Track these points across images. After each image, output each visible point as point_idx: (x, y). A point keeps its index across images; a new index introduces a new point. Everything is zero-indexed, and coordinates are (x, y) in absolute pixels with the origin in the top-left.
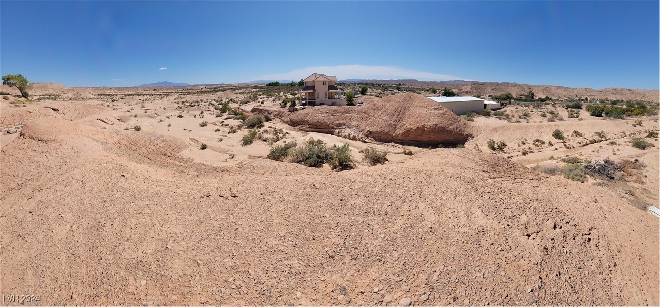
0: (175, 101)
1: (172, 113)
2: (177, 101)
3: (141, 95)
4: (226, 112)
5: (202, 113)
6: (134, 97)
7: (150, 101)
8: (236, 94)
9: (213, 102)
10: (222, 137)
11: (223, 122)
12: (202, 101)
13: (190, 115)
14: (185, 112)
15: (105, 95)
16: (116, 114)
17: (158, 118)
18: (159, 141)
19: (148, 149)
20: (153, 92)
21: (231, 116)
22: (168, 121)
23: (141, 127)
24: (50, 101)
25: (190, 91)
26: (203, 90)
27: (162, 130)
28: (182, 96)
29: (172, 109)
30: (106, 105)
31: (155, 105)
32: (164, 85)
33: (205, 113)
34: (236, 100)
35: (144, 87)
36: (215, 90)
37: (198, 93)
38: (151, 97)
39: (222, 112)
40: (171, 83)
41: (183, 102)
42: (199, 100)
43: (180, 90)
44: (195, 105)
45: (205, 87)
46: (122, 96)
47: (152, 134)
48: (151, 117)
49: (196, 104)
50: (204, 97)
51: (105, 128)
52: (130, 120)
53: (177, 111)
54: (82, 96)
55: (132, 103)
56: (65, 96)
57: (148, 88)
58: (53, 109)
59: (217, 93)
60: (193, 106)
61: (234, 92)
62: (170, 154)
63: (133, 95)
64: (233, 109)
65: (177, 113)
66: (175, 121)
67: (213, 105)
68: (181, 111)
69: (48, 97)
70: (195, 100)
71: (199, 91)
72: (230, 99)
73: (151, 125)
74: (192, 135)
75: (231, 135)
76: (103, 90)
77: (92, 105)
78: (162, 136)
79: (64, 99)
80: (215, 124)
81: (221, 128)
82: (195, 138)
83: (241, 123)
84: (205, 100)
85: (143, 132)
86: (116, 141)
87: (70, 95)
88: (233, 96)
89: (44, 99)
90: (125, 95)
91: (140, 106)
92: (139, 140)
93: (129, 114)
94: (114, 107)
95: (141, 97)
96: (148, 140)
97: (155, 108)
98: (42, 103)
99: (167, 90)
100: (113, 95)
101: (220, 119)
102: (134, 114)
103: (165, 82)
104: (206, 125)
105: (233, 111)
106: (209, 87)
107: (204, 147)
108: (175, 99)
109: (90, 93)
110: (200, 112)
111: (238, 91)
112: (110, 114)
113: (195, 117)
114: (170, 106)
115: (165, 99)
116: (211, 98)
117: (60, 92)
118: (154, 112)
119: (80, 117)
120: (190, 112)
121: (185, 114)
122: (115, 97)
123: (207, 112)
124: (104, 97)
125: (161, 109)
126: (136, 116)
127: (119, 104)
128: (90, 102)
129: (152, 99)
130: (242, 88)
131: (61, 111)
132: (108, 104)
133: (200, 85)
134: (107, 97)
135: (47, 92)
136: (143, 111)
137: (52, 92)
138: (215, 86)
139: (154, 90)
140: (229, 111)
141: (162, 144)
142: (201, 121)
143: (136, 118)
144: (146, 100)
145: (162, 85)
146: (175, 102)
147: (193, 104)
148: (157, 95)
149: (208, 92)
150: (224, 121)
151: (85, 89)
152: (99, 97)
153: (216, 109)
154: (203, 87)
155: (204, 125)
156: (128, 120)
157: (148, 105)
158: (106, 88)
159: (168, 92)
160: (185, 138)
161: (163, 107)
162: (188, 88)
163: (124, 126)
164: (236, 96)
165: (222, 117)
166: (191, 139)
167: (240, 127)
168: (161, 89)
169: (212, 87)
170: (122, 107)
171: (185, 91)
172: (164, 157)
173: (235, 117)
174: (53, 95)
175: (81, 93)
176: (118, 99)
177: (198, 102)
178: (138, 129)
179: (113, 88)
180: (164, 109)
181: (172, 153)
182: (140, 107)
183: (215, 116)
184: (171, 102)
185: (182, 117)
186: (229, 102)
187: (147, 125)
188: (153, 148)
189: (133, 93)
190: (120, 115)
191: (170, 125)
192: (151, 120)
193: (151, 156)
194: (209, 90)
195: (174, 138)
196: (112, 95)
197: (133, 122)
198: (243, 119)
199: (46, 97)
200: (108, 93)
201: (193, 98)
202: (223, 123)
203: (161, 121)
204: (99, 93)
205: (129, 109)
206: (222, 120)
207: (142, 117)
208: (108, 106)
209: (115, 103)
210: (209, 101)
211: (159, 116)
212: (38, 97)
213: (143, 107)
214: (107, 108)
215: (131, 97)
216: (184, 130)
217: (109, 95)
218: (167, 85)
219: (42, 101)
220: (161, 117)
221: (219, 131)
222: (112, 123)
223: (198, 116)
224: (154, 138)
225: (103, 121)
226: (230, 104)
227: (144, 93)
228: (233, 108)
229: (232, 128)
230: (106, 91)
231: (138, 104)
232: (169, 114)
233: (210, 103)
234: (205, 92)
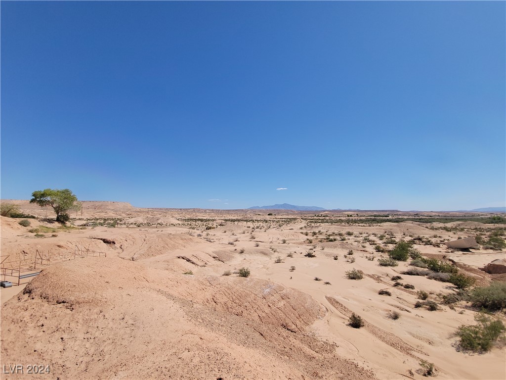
0: (301, 231)
1: (296, 249)
2: (304, 231)
3: (250, 221)
4: (405, 260)
5: (350, 253)
6: (240, 224)
7: (263, 230)
8: (432, 228)
9: (372, 238)
10: (397, 311)
11: (399, 278)
12: (349, 234)
13: (328, 255)
14: (318, 249)
15: (196, 220)
16: (212, 248)
17: (275, 256)
18: (276, 297)
19: (260, 313)
20: (268, 218)
21: (420, 269)
22: (289, 262)
23: (250, 269)
24: (104, 228)
25: (327, 218)
26: (351, 218)
27: (280, 277)
28: (313, 224)
29: (297, 243)
30: (196, 235)
31: (270, 236)
32: (283, 209)
33: (356, 255)
34: (433, 240)
35: (254, 211)
36: (375, 219)
37: (341, 221)
38: (264, 224)
39: (394, 258)
40: (294, 207)
41: (314, 234)
42: (343, 232)
43: (308, 216)
44: (335, 240)
45: (356, 213)
46: (221, 221)
47: (267, 284)
48: (265, 254)
49: (338, 238)
50: (356, 229)
51: (191, 273)
52: (233, 257)
53: (304, 246)
54: (159, 221)
55: (238, 232)
56: (132, 220)
57: (261, 211)
58: (105, 241)
59: (382, 224)
60: (331, 241)
61: (428, 225)
62: (293, 327)
63: (239, 220)
64: (425, 257)
65: (305, 249)
66: (301, 262)
67: (372, 243)
68: (311, 247)
69: (102, 221)
70: (336, 232)
71: (342, 218)
72: (416, 236)
73: (264, 267)
74: (330, 291)
75: (422, 312)
76: (194, 214)
77: (173, 235)
78: (281, 288)
79: (128, 225)
80: (378, 279)
81: (391, 290)
82: (338, 298)
83: (451, 291)
84: (356, 233)
85: (252, 280)
86: (209, 297)
87: (140, 220)
88: (425, 232)
89: (95, 225)
90: (226, 220)
91: (248, 236)
92: (247, 295)
93: (232, 248)
94: (209, 237)
95: (250, 224)
96: (260, 295)
97: (271, 240)
98: (89, 232)
99: (288, 214)
100: (209, 220)
101: (391, 271)
102: (239, 249)
103: (285, 205)
104: (359, 278)
105: (425, 261)
106: (364, 214)
107: (356, 323)
108: (301, 228)
109: (173, 217)
110: (346, 252)
111: (436, 225)
112: (202, 249)
113: (336, 259)
114: (293, 237)
115: (286, 228)
116: (367, 231)
117: (124, 215)
118: (268, 245)
119: (150, 253)
120: (326, 250)
121: (317, 252)
122: (211, 223)
123: (361, 254)
124: (194, 223)
125: (279, 241)
126: (242, 252)
127: (217, 233)
128: (171, 230)
129: (266, 227)
130: (452, 220)
131: (117, 245)
132: (199, 232)
133: (345, 211)
134: (200, 222)
135: (103, 215)
136: (253, 244)
137: (111, 214)
138: (375, 213)
139: (269, 215)
140: (414, 258)
141: (281, 304)
142: (350, 268)
143: (243, 255)
144: (258, 227)
145: (280, 209)
146: (302, 233)
147: (331, 237)
148: (273, 221)
149: (362, 221)
150: (402, 276)
151: (165, 211)
152: (186, 223)
153: (378, 249)
154: (350, 213)
155: (355, 276)
156: (230, 258)
157: (260, 235)
158: (199, 211)
159: (290, 217)
160: (318, 295)
161: (282, 238)
162: (323, 213)
163: (224, 268)
164: (433, 233)
165: (395, 268)
166: (329, 299)
167: (449, 301)
168: (278, 214)
169: (370, 213)
170: (221, 238)
171: (317, 217)
172: (285, 333)
173: (433, 274)
174: (113, 219)
175: (159, 216)
176: (215, 226)
177: (340, 235)
178: (244, 274)
179: (209, 210)
180: (284, 242)
181: (298, 322)
182: (248, 238)
183: (378, 263)
184: (295, 231)
185: (314, 256)
186: (413, 242)
187: (258, 266)
188: (267, 310)
189: (239, 218)
190: (217, 250)
191: (293, 269)
192: (265, 259)
193: (264, 328)
194: (363, 218)
195: (301, 294)
196: (206, 220)
197: (238, 263)
198: (460, 283)
199: (99, 221)
200: (200, 218)
201: (334, 229)
202: (399, 281)
203: (279, 261)
204: (188, 217)
205: (231, 241)
206: (396, 275)
207: (250, 253)
208: (199, 235)
209: (211, 232)
210: (364, 235)
211: (276, 253)
212: (85, 222)
213: (253, 238)
214: (198, 239)
215: (236, 223)
216: (317, 279)
217: (202, 220)
218: (288, 209)
219: (90, 228)
220: (279, 255)
221: (388, 294)
222: (203, 264)
223: (341, 259)
224: (268, 290)
225: (188, 260)
226: (415, 246)
227: (254, 218)
228: (425, 255)
229: (424, 296)
230: (198, 214)
231: (246, 234)
232: (292, 250)
233: (366, 240)
234: (355, 222)
